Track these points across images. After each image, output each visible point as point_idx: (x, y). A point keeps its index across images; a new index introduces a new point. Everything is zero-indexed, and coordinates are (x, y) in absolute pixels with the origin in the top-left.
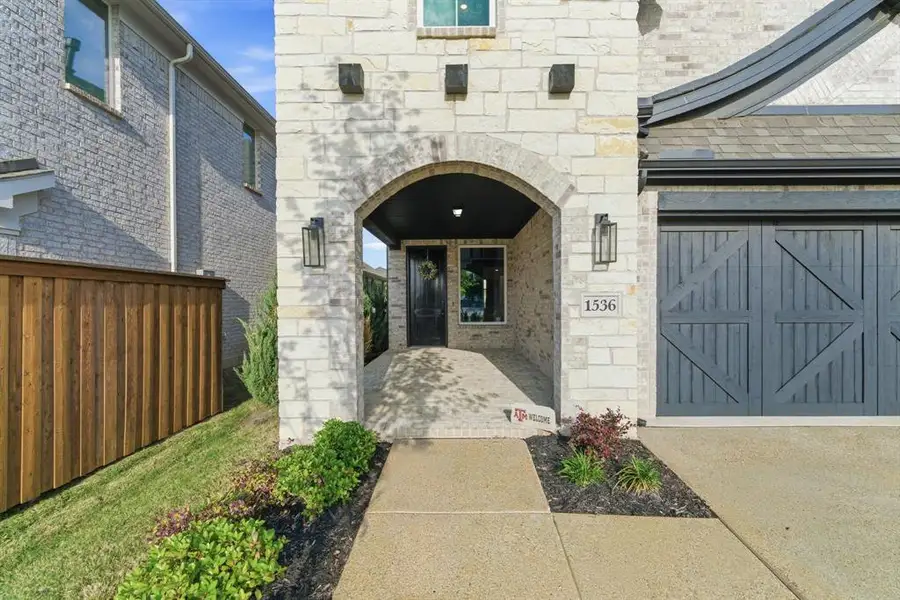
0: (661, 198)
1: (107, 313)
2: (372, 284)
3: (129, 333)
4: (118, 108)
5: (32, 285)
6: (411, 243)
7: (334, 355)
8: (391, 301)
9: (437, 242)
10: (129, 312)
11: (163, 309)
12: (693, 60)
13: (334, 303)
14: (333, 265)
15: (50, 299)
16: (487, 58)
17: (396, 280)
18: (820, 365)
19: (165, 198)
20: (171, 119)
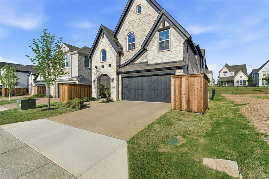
0: (121, 75)
1: (83, 88)
3: (85, 90)
5: (77, 86)
10: (85, 88)
11: (89, 88)
12: (127, 59)
15: (79, 87)
16: (105, 64)
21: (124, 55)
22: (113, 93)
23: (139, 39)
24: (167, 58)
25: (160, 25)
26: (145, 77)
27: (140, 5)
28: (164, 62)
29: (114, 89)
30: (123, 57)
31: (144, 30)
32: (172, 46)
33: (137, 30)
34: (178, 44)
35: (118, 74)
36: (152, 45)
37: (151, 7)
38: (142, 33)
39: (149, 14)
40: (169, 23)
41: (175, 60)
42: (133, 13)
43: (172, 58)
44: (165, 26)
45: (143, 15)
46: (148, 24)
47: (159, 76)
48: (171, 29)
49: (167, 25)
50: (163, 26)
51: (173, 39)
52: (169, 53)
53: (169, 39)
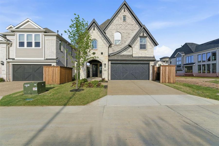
0: (111, 62)
2: (88, 68)
4: (62, 51)
6: (93, 63)
7: (84, 74)
8: (90, 71)
9: (96, 63)
12: (115, 50)
13: (84, 70)
14: (84, 67)
16: (97, 51)
17: (91, 68)
19: (65, 59)
20: (66, 51)
21: (112, 47)
22: (105, 74)
23: (125, 38)
24: (145, 54)
25: (141, 34)
26: (129, 64)
27: (126, 16)
28: (143, 56)
29: (106, 72)
30: (111, 48)
31: (128, 33)
32: (148, 48)
33: (123, 32)
34: (151, 48)
35: (109, 60)
36: (136, 45)
37: (133, 20)
38: (127, 35)
39: (132, 24)
40: (146, 35)
41: (149, 56)
42: (120, 19)
43: (148, 55)
44: (144, 35)
45: (128, 23)
46: (132, 30)
47: (139, 65)
48: (148, 38)
49: (145, 35)
50: (143, 35)
51: (148, 44)
52: (146, 51)
53: (146, 44)
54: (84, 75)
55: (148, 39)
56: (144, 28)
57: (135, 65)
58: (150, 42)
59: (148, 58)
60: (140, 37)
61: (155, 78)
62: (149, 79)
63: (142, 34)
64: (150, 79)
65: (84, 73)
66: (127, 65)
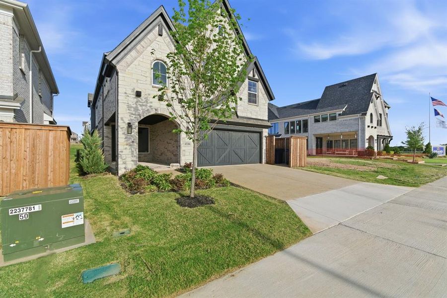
7: (132, 154)
13: (133, 142)
14: (133, 134)
18: (223, 156)
24: (256, 114)
25: (250, 72)
26: (230, 132)
28: (253, 117)
29: (189, 148)
32: (260, 102)
40: (258, 76)
41: (262, 118)
43: (260, 115)
47: (246, 133)
48: (259, 83)
49: (256, 77)
50: (254, 76)
51: (260, 95)
52: (257, 109)
53: (257, 93)
54: (130, 156)
55: (260, 85)
56: (255, 63)
57: (239, 134)
58: (264, 92)
59: (260, 121)
60: (250, 79)
61: (273, 158)
62: (261, 162)
63: (252, 72)
64: (264, 160)
65: (132, 152)
66: (226, 133)
